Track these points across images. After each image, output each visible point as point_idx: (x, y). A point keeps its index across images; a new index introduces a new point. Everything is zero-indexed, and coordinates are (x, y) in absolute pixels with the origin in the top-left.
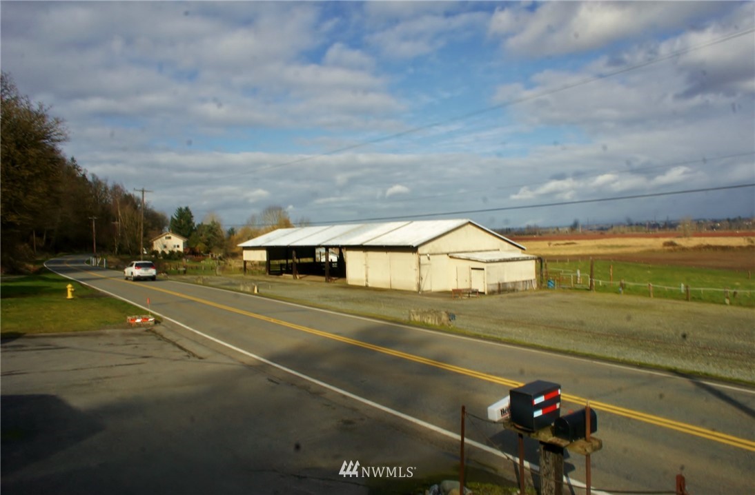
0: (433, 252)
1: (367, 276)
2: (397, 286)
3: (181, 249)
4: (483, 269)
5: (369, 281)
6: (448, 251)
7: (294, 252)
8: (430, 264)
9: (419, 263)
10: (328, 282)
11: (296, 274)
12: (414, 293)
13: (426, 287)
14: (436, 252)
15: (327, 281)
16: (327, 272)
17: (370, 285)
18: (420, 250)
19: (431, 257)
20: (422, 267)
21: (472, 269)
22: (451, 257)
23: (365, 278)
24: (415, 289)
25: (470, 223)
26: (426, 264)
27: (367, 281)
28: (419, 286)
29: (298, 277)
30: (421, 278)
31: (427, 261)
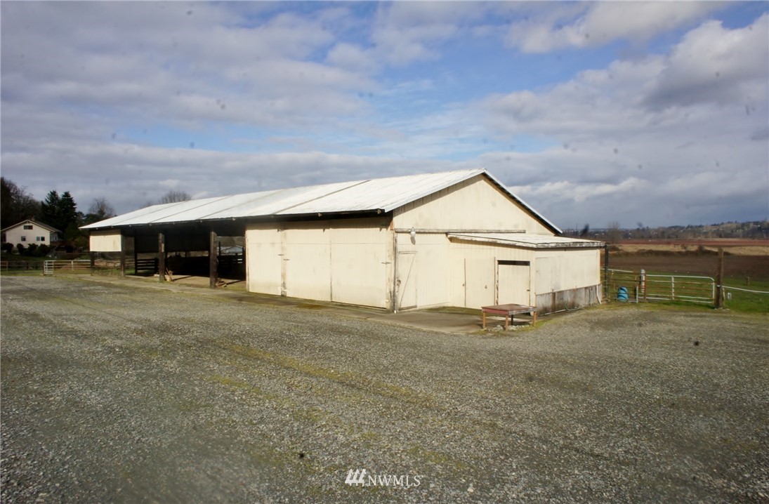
0: (421, 227)
1: (283, 276)
2: (342, 297)
3: (47, 242)
4: (527, 263)
5: (288, 285)
6: (446, 228)
7: (161, 236)
8: (415, 252)
9: (395, 249)
10: (215, 287)
11: (165, 272)
12: (384, 311)
13: (406, 301)
14: (427, 228)
15: (213, 286)
16: (213, 269)
17: (290, 294)
18: (398, 221)
19: (418, 237)
20: (400, 256)
21: (501, 262)
22: (451, 239)
23: (280, 281)
24: (384, 303)
25: (484, 175)
26: (407, 253)
27: (284, 285)
28: (393, 297)
29: (168, 277)
30: (397, 281)
31: (410, 247)
